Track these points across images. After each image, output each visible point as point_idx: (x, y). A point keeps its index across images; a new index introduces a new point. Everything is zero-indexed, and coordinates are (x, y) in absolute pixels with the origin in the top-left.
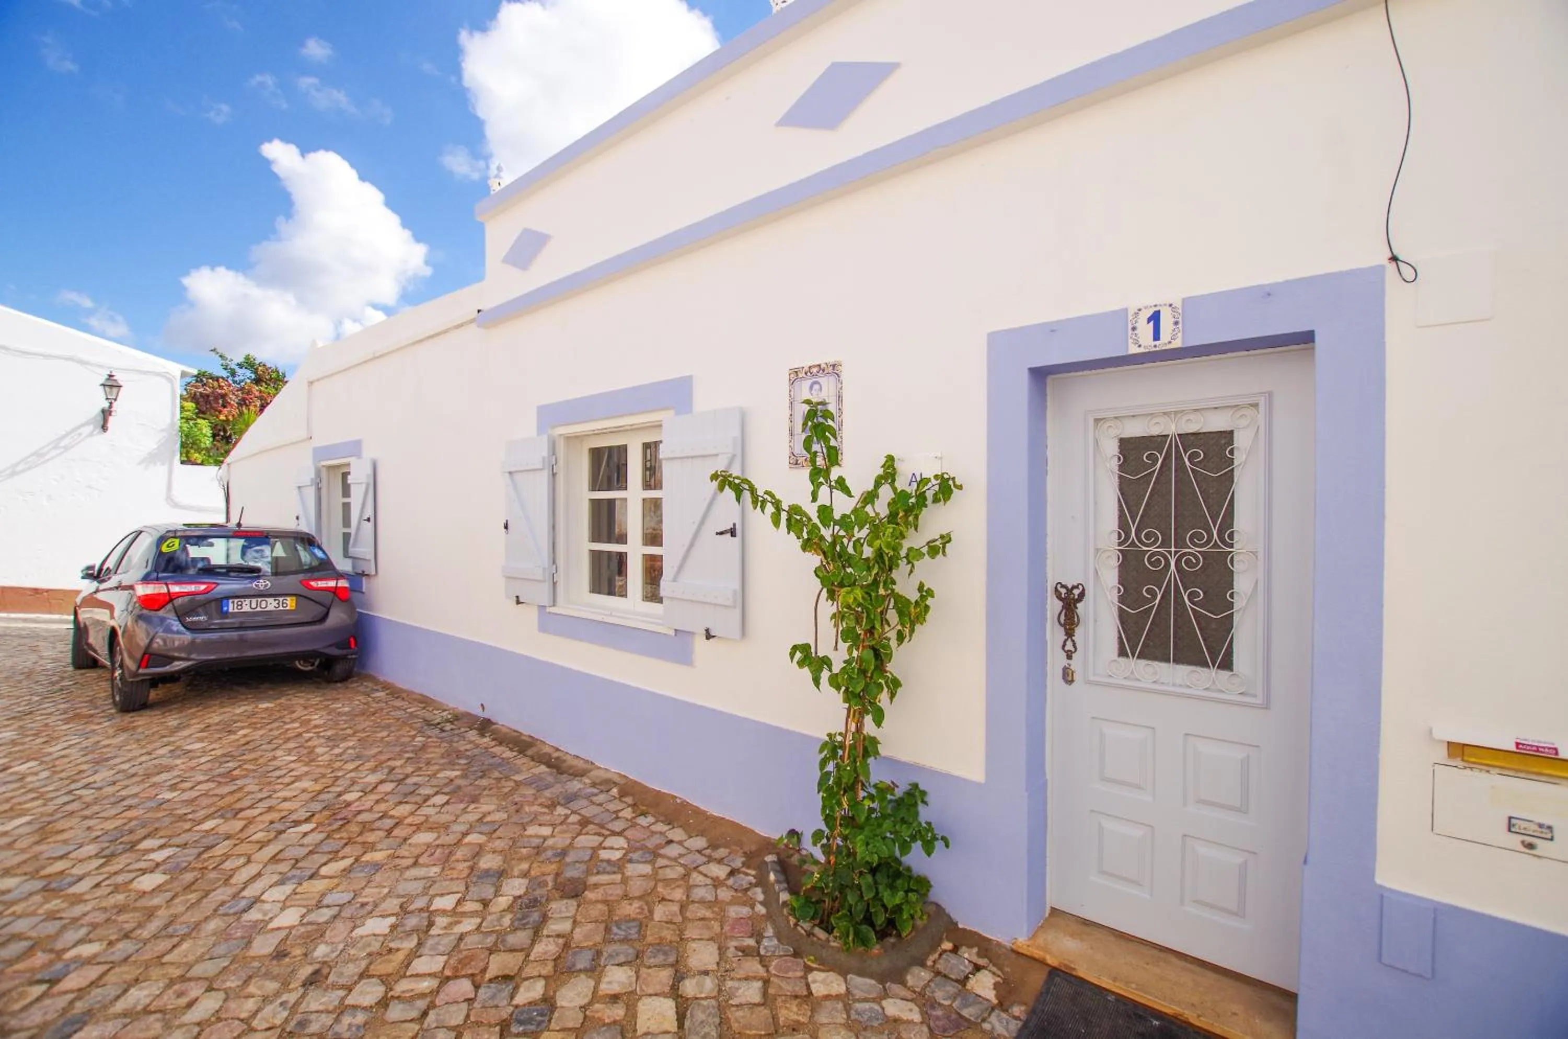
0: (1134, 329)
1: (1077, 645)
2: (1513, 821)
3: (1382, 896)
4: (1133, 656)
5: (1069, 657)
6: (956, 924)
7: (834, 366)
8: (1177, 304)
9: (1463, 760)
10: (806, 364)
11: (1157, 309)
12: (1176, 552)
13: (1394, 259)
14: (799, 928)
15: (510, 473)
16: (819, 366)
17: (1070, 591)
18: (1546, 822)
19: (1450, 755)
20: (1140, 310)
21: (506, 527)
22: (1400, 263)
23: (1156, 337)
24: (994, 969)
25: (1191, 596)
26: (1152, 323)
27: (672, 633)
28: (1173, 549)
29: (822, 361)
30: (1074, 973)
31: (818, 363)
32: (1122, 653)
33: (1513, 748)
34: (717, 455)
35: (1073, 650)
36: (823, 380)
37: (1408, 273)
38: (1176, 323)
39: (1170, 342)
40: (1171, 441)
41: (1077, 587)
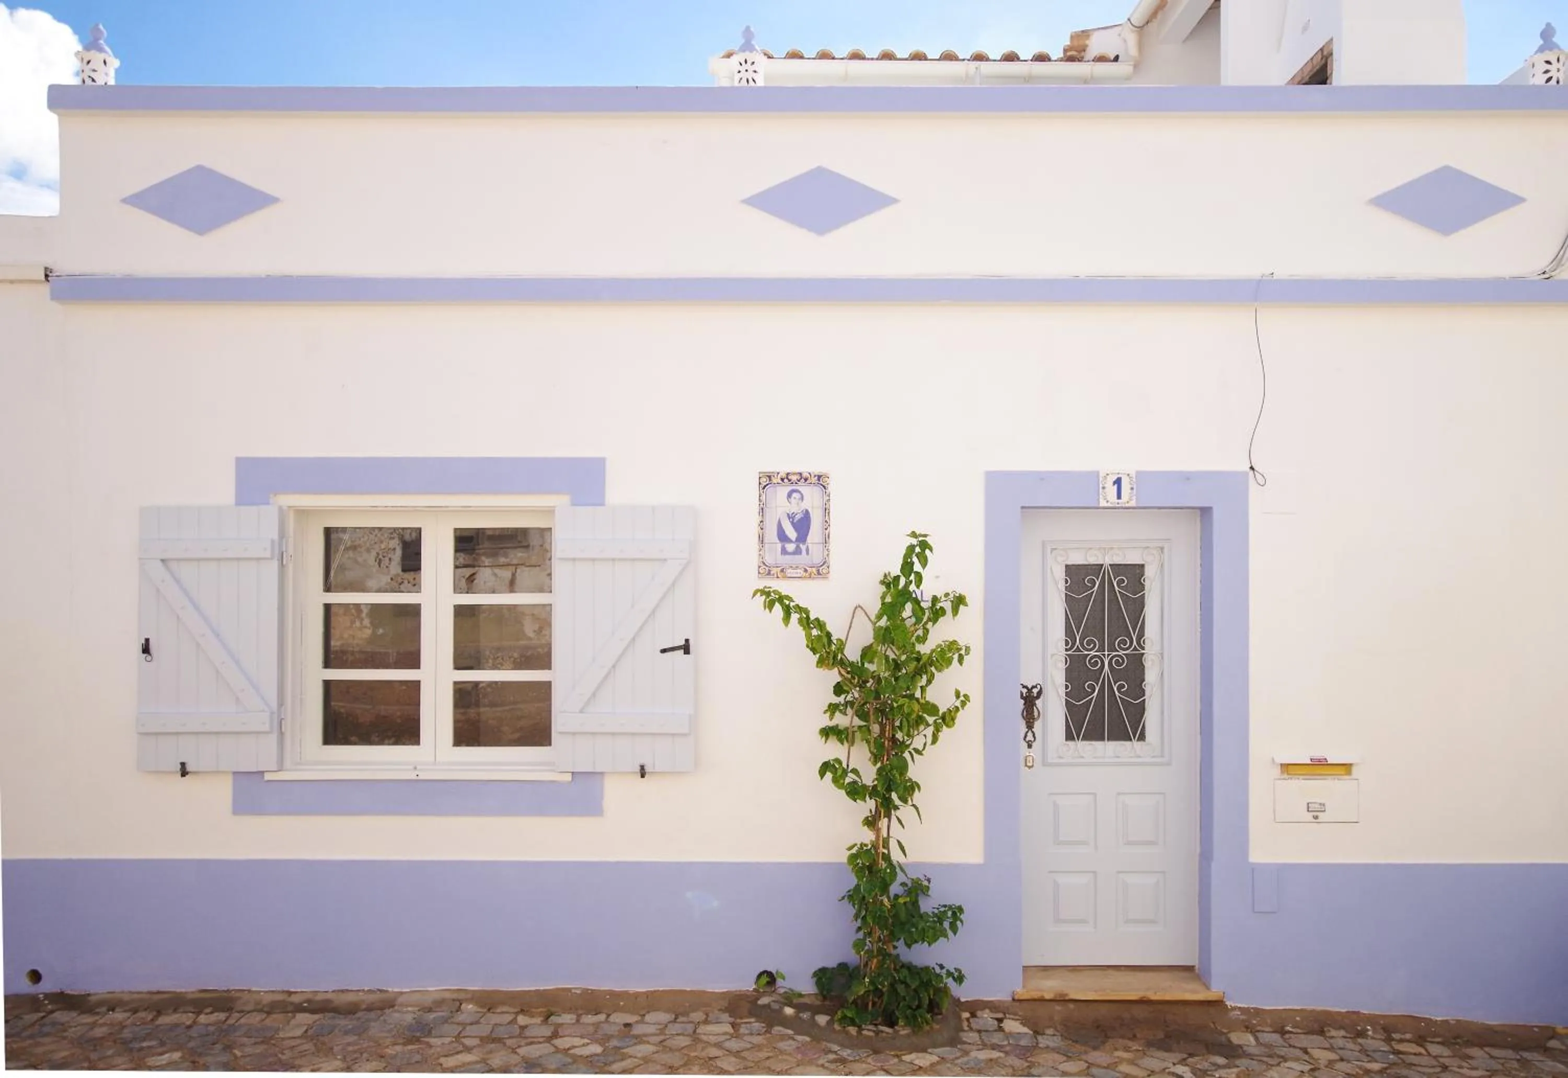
0: (1104, 488)
1: (1036, 735)
2: (1310, 805)
3: (1254, 869)
4: (1078, 739)
5: (1030, 746)
6: (959, 999)
7: (819, 477)
8: (1133, 474)
9: (1288, 774)
10: (783, 470)
11: (1119, 476)
12: (1108, 655)
13: (1252, 468)
14: (865, 1032)
15: (163, 561)
16: (801, 474)
17: (1030, 690)
18: (1322, 802)
19: (1282, 772)
20: (1108, 474)
21: (146, 649)
22: (1255, 472)
23: (1119, 497)
24: (1012, 1016)
25: (1119, 688)
26: (1116, 486)
27: (568, 777)
28: (1106, 653)
29: (805, 469)
30: (1067, 998)
31: (800, 472)
32: (1069, 737)
33: (1309, 762)
34: (665, 560)
35: (1033, 739)
36: (804, 489)
37: (1261, 481)
38: (1132, 489)
39: (1128, 502)
40: (1105, 569)
41: (1035, 687)
